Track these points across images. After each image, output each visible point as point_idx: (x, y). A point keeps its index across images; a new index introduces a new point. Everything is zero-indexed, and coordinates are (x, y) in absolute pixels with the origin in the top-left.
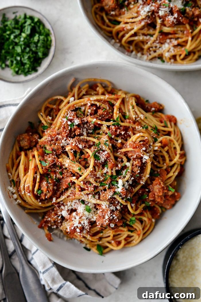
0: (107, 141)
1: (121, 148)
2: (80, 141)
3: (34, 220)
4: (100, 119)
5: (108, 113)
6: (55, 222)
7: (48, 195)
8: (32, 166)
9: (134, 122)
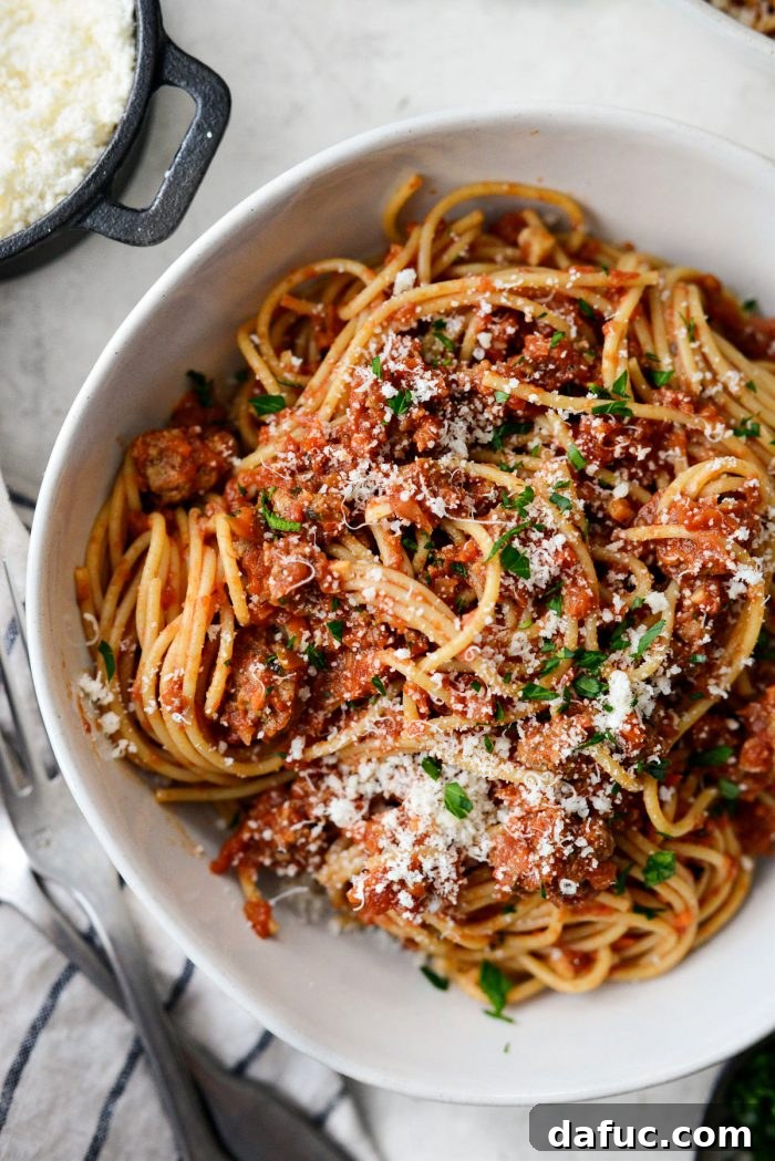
0: (563, 486)
1: (626, 524)
2: (438, 481)
3: (194, 835)
4: (534, 382)
5: (575, 357)
6: (292, 847)
7: (272, 726)
8: (199, 588)
9: (698, 404)
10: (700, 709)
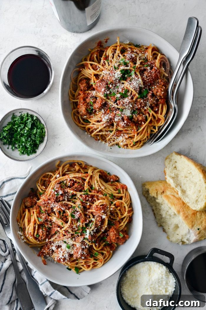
0: (80, 205)
1: (89, 209)
2: (62, 205)
3: (35, 251)
4: (75, 191)
5: (81, 186)
6: (48, 253)
7: (43, 238)
8: (32, 220)
9: (98, 192)
10: (101, 233)
